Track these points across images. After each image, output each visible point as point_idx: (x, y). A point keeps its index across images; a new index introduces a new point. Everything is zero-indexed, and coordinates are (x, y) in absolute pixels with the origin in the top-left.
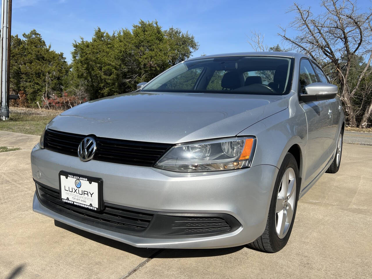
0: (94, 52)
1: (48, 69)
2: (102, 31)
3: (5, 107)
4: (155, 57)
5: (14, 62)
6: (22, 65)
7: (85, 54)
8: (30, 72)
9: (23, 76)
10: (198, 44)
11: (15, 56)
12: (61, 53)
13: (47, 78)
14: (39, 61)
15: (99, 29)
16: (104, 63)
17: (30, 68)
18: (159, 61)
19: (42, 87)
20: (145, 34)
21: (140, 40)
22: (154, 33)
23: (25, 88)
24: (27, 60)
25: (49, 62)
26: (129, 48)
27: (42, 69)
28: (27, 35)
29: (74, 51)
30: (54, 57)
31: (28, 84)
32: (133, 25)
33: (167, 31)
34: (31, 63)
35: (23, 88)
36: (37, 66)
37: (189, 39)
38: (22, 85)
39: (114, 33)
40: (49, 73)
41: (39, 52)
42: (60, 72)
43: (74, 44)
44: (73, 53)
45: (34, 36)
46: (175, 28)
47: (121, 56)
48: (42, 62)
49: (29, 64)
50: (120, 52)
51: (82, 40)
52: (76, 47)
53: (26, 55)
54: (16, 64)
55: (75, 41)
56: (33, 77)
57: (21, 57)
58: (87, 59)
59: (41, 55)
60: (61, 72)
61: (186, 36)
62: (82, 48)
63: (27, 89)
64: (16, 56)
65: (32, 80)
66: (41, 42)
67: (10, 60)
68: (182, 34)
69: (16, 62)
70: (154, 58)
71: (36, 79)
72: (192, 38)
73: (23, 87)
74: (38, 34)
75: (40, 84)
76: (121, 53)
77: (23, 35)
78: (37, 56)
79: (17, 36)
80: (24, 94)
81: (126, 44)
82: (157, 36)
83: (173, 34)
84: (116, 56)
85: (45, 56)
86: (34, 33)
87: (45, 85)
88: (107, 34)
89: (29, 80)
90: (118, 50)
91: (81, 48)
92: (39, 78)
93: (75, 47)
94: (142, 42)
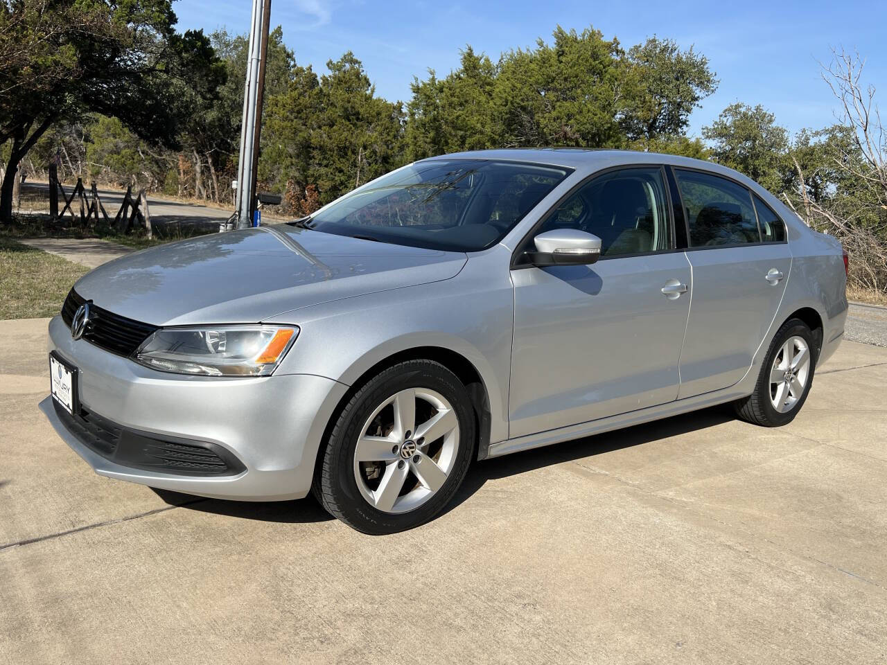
0: (452, 103)
1: (362, 140)
2: (476, 54)
3: (245, 222)
4: (578, 117)
5: (299, 124)
6: (314, 130)
7: (431, 108)
8: (327, 146)
9: (315, 153)
10: (716, 79)
11: (302, 110)
12: (398, 102)
13: (360, 158)
14: (349, 120)
15: (470, 49)
16: (472, 128)
17: (328, 136)
18: (585, 124)
19: (350, 177)
20: (561, 62)
21: (549, 76)
22: (582, 60)
23: (316, 179)
24: (324, 120)
25: (368, 122)
26: (521, 96)
27: (352, 140)
28: (336, 63)
29: (413, 100)
30: (379, 114)
31: (323, 170)
32: (538, 40)
33: (640, 47)
34: (331, 126)
35: (313, 179)
36: (342, 133)
37: (694, 65)
38: (310, 172)
39: (502, 59)
40: (365, 148)
41: (349, 102)
42: (388, 146)
43: (413, 86)
44: (409, 105)
45: (348, 66)
46: (660, 40)
47: (507, 113)
48: (355, 125)
49: (327, 128)
50: (504, 103)
51: (431, 76)
52: (416, 93)
53: (324, 108)
54: (304, 127)
55: (416, 79)
56: (332, 156)
57: (313, 113)
58: (435, 119)
59: (353, 107)
60: (390, 146)
61: (687, 58)
62: (428, 93)
63: (320, 182)
64: (304, 111)
65: (332, 162)
66: (359, 79)
67: (260, 128)
68: (678, 54)
69: (304, 124)
70: (576, 119)
71: (339, 159)
72: (702, 63)
73: (313, 175)
74: (357, 62)
75: (345, 172)
76: (505, 106)
77: (328, 65)
78: (346, 109)
79: (310, 68)
80: (315, 191)
81: (514, 86)
82: (591, 65)
83: (655, 54)
84: (495, 113)
85: (361, 111)
86: (349, 59)
87: (356, 173)
88: (487, 60)
89: (325, 162)
90: (501, 98)
91: (425, 94)
92: (344, 158)
93: (414, 92)
94: (553, 79)
